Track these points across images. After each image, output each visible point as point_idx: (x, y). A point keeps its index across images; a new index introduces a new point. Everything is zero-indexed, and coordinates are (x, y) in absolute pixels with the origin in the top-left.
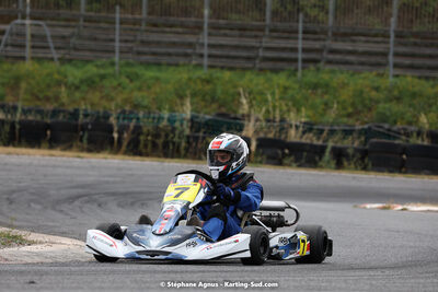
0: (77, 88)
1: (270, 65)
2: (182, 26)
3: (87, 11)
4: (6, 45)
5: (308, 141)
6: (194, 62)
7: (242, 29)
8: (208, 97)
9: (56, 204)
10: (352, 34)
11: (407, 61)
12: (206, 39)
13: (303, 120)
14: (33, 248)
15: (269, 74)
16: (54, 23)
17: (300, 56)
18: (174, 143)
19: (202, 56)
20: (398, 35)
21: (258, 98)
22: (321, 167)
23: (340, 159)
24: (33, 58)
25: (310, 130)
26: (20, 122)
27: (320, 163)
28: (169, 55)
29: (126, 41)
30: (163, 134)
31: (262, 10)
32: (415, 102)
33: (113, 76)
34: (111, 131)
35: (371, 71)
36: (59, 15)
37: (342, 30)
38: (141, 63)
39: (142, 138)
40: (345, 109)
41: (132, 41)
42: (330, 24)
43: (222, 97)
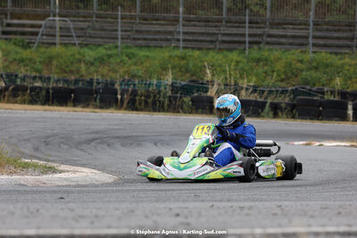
0: (92, 64)
1: (226, 46)
2: (164, 20)
3: (98, 10)
4: (42, 35)
5: (254, 99)
6: (173, 45)
7: (207, 21)
8: (183, 69)
9: (78, 145)
10: (283, 24)
11: (322, 42)
12: (181, 29)
13: (252, 84)
15: (225, 52)
16: (76, 19)
17: (247, 39)
18: (160, 102)
19: (178, 40)
20: (316, 24)
21: (218, 69)
22: (263, 117)
23: (276, 111)
24: (61, 44)
25: (254, 91)
26: (53, 88)
27: (262, 114)
28: (156, 40)
29: (126, 31)
30: (152, 95)
31: (220, 8)
32: (327, 70)
33: (117, 55)
34: (116, 94)
35: (297, 49)
36: (79, 13)
37: (276, 21)
38: (136, 46)
39: (137, 98)
40: (280, 76)
41: (130, 31)
42: (268, 17)
43: (193, 69)
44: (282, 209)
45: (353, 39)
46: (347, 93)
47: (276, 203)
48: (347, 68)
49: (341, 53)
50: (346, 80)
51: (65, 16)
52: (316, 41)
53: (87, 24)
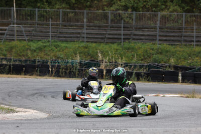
0: (35, 51)
1: (111, 40)
2: (75, 26)
3: (38, 21)
4: (7, 35)
6: (81, 40)
7: (100, 27)
8: (86, 54)
9: (27, 97)
10: (142, 28)
11: (164, 38)
12: (85, 31)
13: (124, 62)
14: (18, 114)
15: (110, 44)
16: (25, 26)
17: (122, 37)
18: (73, 72)
19: (84, 37)
20: (160, 28)
23: (139, 77)
24: (17, 40)
25: (127, 66)
26: (13, 65)
27: (131, 79)
28: (71, 37)
29: (54, 32)
30: (69, 68)
31: (107, 19)
32: (167, 54)
33: (49, 46)
35: (150, 42)
36: (27, 22)
37: (138, 27)
38: (60, 41)
39: (60, 70)
40: (140, 57)
41: (56, 32)
42: (134, 24)
43: (92, 53)
44: (142, 132)
45: (181, 36)
46: (178, 67)
47: (139, 129)
48: (178, 53)
49: (175, 45)
50: (177, 60)
51: (20, 24)
52: (161, 38)
53: (32, 28)
